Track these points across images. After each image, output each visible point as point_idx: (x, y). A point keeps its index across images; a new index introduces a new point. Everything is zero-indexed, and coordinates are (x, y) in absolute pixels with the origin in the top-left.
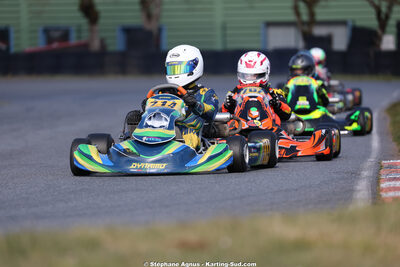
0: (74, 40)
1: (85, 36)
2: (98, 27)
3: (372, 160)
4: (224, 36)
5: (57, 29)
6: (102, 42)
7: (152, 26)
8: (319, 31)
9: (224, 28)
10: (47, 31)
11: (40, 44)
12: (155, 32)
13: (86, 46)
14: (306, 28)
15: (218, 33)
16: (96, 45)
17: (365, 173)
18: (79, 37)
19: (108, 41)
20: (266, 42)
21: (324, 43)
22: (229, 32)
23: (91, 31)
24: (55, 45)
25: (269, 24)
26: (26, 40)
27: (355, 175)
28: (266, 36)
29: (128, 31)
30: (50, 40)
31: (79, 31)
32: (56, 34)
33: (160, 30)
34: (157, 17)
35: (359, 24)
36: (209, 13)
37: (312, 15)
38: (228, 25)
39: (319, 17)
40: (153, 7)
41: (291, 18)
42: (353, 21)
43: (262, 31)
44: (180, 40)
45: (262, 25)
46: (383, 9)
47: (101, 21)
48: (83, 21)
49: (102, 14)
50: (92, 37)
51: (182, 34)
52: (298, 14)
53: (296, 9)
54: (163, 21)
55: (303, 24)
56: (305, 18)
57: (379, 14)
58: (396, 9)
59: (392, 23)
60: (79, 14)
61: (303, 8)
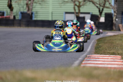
0: (5, 16)
4: (52, 16)
6: (14, 17)
7: (30, 12)
8: (81, 15)
9: (52, 14)
12: (30, 14)
13: (9, 17)
14: (77, 15)
15: (50, 15)
16: (12, 18)
17: (80, 59)
18: (7, 15)
19: (16, 16)
20: (65, 18)
22: (53, 15)
23: (11, 13)
25: (66, 13)
27: (77, 59)
29: (22, 13)
31: (7, 13)
32: (1, 14)
34: (32, 9)
35: (94, 13)
36: (48, 9)
37: (79, 10)
38: (53, 13)
39: (81, 11)
40: (30, 7)
41: (73, 11)
42: (92, 12)
43: (64, 15)
44: (38, 17)
45: (64, 13)
46: (101, 9)
47: (14, 10)
48: (9, 10)
49: (14, 8)
50: (11, 15)
51: (39, 15)
52: (75, 10)
53: (74, 8)
54: (34, 10)
55: (77, 13)
56: (77, 11)
57: (99, 10)
58: (105, 9)
59: (103, 13)
60: (8, 8)
61: (76, 8)
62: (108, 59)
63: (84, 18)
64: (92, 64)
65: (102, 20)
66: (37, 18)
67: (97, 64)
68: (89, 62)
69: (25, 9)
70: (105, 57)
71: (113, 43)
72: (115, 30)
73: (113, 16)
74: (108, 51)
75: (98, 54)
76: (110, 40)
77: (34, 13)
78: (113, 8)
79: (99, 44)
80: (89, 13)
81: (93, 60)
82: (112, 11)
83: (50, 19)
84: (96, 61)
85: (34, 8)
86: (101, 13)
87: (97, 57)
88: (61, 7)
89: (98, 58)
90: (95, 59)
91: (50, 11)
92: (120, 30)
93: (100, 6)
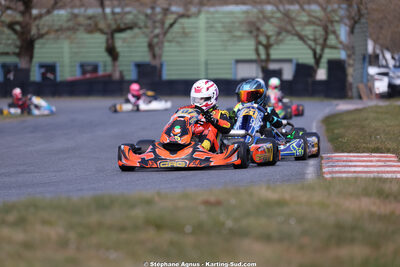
0: (101, 72)
1: (109, 69)
2: (118, 63)
4: (207, 69)
5: (89, 65)
6: (121, 73)
7: (155, 63)
8: (273, 66)
9: (206, 64)
10: (82, 66)
11: (77, 75)
12: (158, 66)
13: (110, 76)
14: (264, 64)
15: (202, 68)
16: (117, 76)
18: (105, 70)
19: (125, 73)
20: (236, 74)
21: (278, 74)
22: (210, 67)
23: (114, 66)
24: (88, 76)
25: (238, 61)
26: (67, 72)
27: (307, 165)
28: (236, 69)
29: (139, 66)
30: (84, 72)
31: (105, 66)
32: (89, 68)
33: (161, 65)
34: (160, 56)
35: (301, 61)
37: (268, 55)
38: (209, 62)
39: (273, 57)
40: (157, 49)
41: (254, 57)
42: (297, 59)
43: (233, 66)
45: (233, 62)
46: (318, 51)
47: (120, 59)
48: (108, 59)
49: (121, 54)
50: (114, 70)
52: (258, 54)
53: (257, 50)
54: (164, 59)
55: (262, 61)
56: (263, 57)
57: (315, 53)
58: (327, 51)
59: (324, 61)
60: (105, 54)
61: (262, 50)
62: (371, 161)
63: (280, 72)
64: (344, 172)
65: (322, 74)
67: (355, 172)
68: (337, 169)
70: (362, 157)
71: (363, 127)
72: (351, 98)
73: (346, 65)
74: (364, 145)
75: (343, 152)
76: (354, 120)
77: (165, 63)
78: (346, 48)
79: (333, 129)
80: (289, 61)
81: (340, 164)
82: (342, 55)
84: (350, 166)
85: (165, 54)
86: (318, 60)
87: (345, 159)
88: (225, 50)
89: (351, 161)
90: (344, 164)
91: (202, 59)
92: (360, 97)
93: (316, 44)
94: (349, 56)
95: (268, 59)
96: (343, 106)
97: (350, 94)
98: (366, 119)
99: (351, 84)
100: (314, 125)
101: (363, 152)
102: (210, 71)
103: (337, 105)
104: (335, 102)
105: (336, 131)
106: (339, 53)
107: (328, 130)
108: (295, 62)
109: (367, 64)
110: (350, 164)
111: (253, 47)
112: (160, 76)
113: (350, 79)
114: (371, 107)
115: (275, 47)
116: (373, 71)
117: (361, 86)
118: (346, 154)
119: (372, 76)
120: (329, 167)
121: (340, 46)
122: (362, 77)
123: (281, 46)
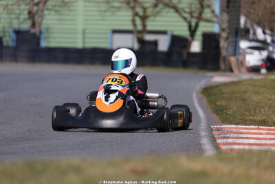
3: (203, 125)
4: (84, 38)
7: (32, 31)
8: (149, 37)
9: (84, 33)
12: (38, 33)
14: (140, 36)
15: (80, 36)
17: (203, 133)
19: (4, 39)
20: (112, 43)
22: (87, 36)
25: (115, 32)
28: (112, 39)
29: (18, 32)
33: (41, 32)
34: (40, 24)
35: (176, 33)
36: (74, 22)
37: (144, 26)
38: (87, 31)
39: (150, 27)
40: (36, 17)
41: (130, 27)
42: (172, 31)
43: (109, 36)
44: (51, 40)
45: (110, 32)
46: (193, 24)
51: (52, 35)
52: (135, 25)
53: (134, 21)
54: (43, 26)
55: (139, 32)
56: (140, 28)
57: (190, 27)
58: (202, 24)
59: (199, 33)
61: (138, 21)
63: (155, 43)
64: (239, 144)
65: (196, 47)
66: (48, 42)
67: (249, 144)
68: (230, 140)
69: (23, 22)
70: (250, 129)
74: (251, 118)
75: (231, 123)
76: (233, 93)
77: (44, 31)
79: (215, 101)
80: (164, 33)
81: (232, 135)
82: (215, 28)
83: (79, 45)
85: (44, 22)
86: (193, 32)
87: (235, 130)
88: (103, 20)
89: (242, 133)
90: (236, 135)
91: (80, 27)
92: (231, 70)
93: (192, 17)
94: (223, 30)
95: (145, 31)
96: (218, 78)
97: (222, 66)
98: (246, 92)
99: (224, 57)
100: (194, 96)
101: (251, 124)
102: (86, 40)
103: (212, 77)
104: (210, 74)
105: (218, 103)
106: (213, 27)
107: (210, 102)
108: (169, 33)
109: (239, 38)
110: (241, 136)
111: (130, 18)
112: (38, 43)
113: (224, 53)
114: (247, 80)
115: (152, 18)
116: (244, 44)
117: (233, 59)
118: (235, 126)
119: (243, 50)
120: (221, 138)
121: (215, 19)
122: (235, 50)
123: (158, 18)
